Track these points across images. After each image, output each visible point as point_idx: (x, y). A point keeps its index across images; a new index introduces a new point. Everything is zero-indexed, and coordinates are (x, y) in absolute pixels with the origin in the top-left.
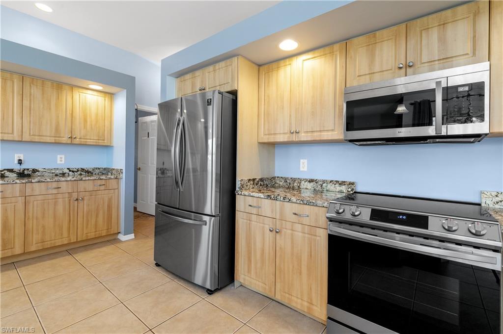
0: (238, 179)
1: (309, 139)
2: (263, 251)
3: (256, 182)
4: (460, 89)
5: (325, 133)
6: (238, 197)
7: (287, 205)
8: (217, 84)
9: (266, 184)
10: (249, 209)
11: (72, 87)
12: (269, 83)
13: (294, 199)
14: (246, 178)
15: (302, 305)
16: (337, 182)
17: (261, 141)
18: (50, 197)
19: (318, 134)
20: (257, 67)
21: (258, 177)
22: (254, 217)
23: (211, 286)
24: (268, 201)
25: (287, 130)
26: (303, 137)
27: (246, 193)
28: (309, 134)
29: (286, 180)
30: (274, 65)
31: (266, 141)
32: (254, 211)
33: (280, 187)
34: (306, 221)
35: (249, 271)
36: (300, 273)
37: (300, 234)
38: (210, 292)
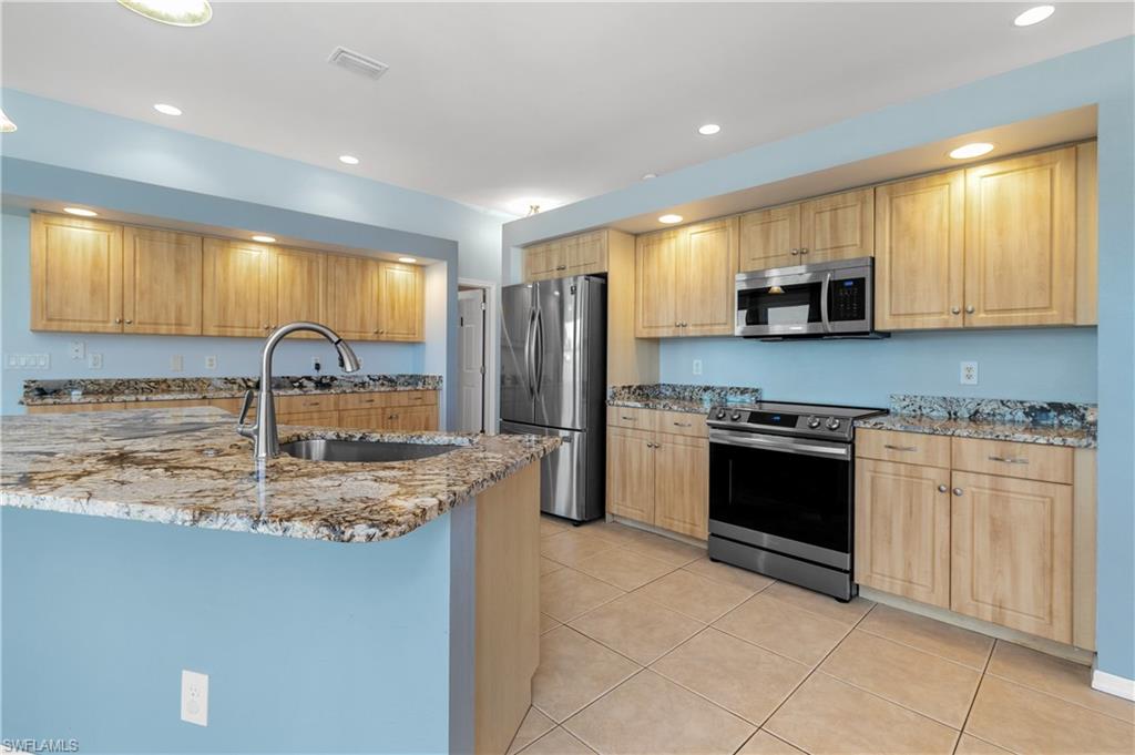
0: (609, 386)
1: (698, 334)
2: (640, 472)
3: (632, 390)
4: (847, 284)
5: (717, 327)
6: (609, 408)
7: (668, 414)
8: (582, 263)
9: (647, 394)
10: (623, 423)
11: (378, 261)
12: (649, 253)
13: (675, 407)
14: (619, 385)
15: (684, 528)
16: (738, 389)
17: (639, 336)
18: (364, 412)
19: (709, 327)
20: (633, 238)
21: (636, 384)
22: (629, 432)
23: (578, 515)
24: (646, 411)
25: (671, 322)
26: (692, 331)
27: (620, 403)
28: (699, 328)
29: (674, 388)
30: (656, 237)
31: (645, 335)
32: (629, 424)
33: (666, 397)
34: (688, 431)
35: (624, 499)
36: (683, 492)
37: (683, 447)
38: (577, 524)
